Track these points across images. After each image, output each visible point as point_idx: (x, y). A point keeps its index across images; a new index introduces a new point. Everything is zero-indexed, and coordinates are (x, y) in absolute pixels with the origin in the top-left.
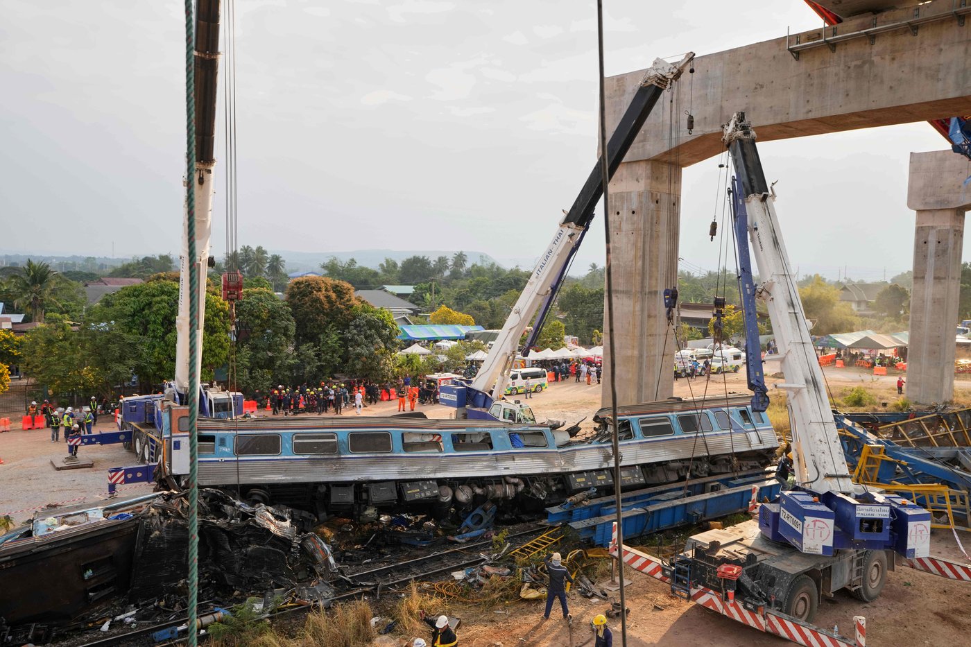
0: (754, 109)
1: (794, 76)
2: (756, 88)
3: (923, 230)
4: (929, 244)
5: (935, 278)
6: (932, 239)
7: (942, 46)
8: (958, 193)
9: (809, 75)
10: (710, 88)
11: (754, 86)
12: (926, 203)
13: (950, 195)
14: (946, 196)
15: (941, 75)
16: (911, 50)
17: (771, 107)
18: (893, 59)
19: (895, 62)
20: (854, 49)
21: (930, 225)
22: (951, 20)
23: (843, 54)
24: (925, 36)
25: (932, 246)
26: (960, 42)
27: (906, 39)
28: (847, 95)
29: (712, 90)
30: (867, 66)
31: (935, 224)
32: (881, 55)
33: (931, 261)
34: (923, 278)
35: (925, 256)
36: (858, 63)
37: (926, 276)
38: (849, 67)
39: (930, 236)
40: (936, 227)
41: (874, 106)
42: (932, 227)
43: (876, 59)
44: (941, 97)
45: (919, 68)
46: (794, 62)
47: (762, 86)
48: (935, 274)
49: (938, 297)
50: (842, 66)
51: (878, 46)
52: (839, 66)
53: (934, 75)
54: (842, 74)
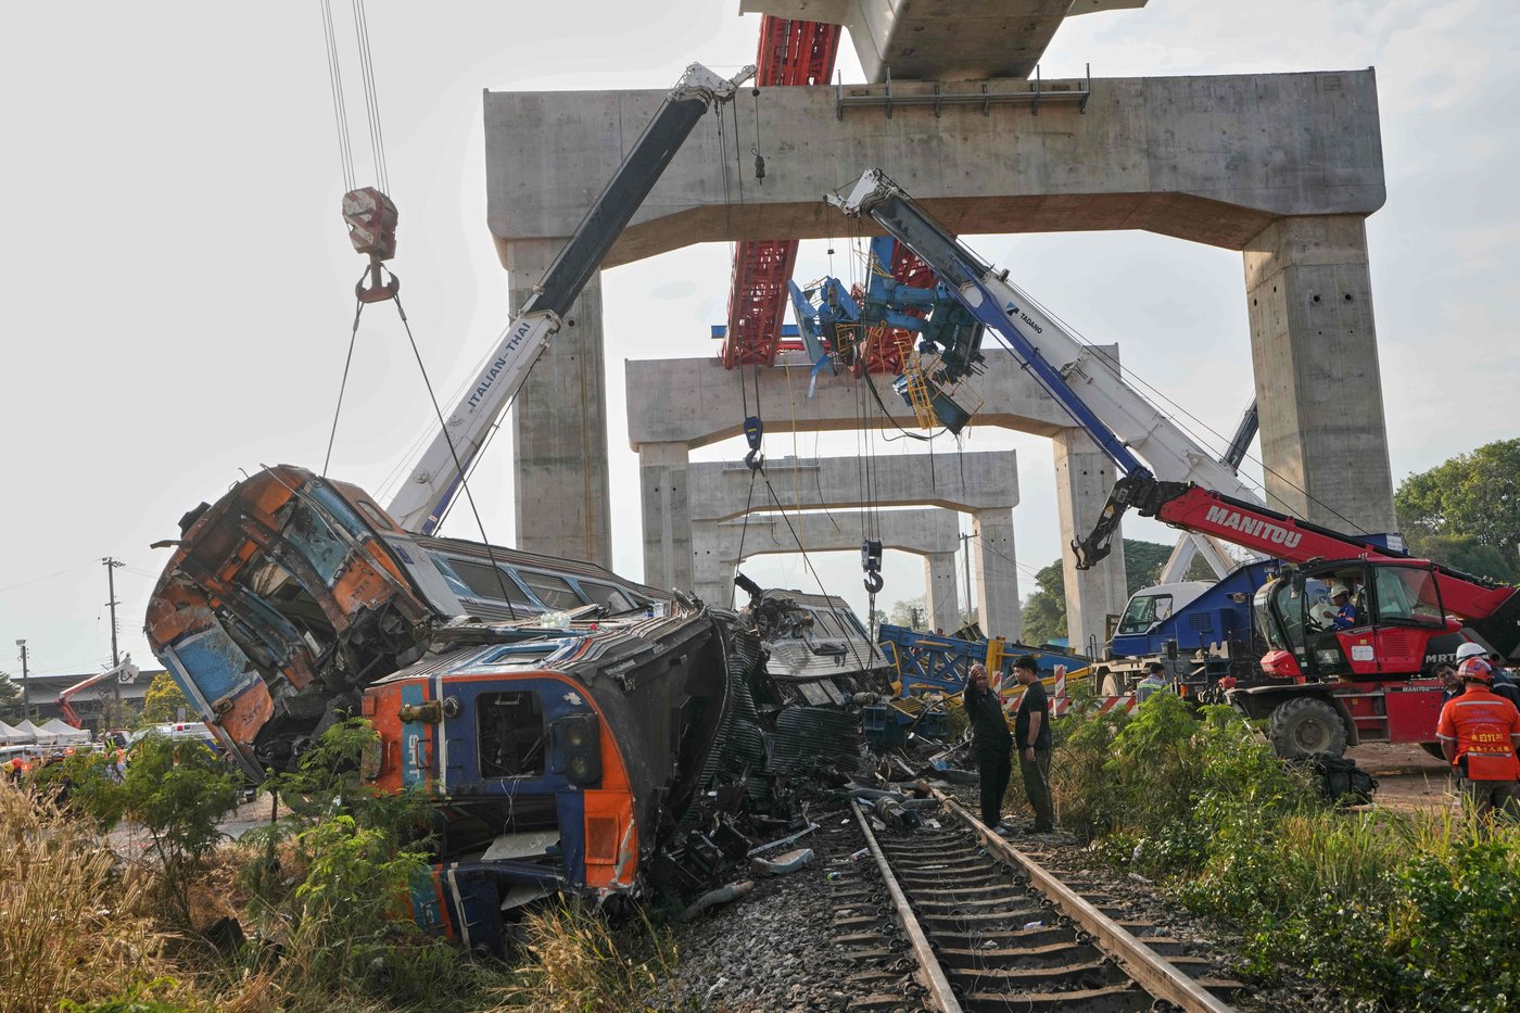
0: (783, 177)
1: (838, 140)
2: (782, 148)
3: (651, 472)
4: (662, 491)
5: (674, 541)
6: (665, 485)
7: (1018, 134)
8: (693, 419)
9: (860, 142)
10: (705, 137)
11: (780, 145)
12: (653, 433)
13: (683, 422)
14: (678, 422)
15: (1021, 168)
16: (985, 132)
17: (809, 178)
18: (966, 139)
19: (969, 143)
20: (915, 118)
21: (661, 464)
22: (1024, 106)
23: (902, 123)
24: (998, 119)
25: (666, 494)
26: (1035, 133)
27: (975, 118)
28: (915, 175)
29: (710, 142)
30: (934, 143)
31: (666, 464)
32: (950, 130)
33: (667, 517)
34: (659, 541)
35: (659, 510)
36: (924, 137)
37: (663, 540)
38: (913, 141)
39: (662, 480)
40: (668, 468)
41: (949, 194)
42: (663, 467)
43: (945, 136)
44: (1025, 193)
45: (997, 155)
46: (836, 122)
47: (792, 148)
48: (674, 535)
49: (681, 568)
50: (903, 138)
51: (946, 121)
52: (899, 136)
53: (1014, 165)
54: (903, 147)
